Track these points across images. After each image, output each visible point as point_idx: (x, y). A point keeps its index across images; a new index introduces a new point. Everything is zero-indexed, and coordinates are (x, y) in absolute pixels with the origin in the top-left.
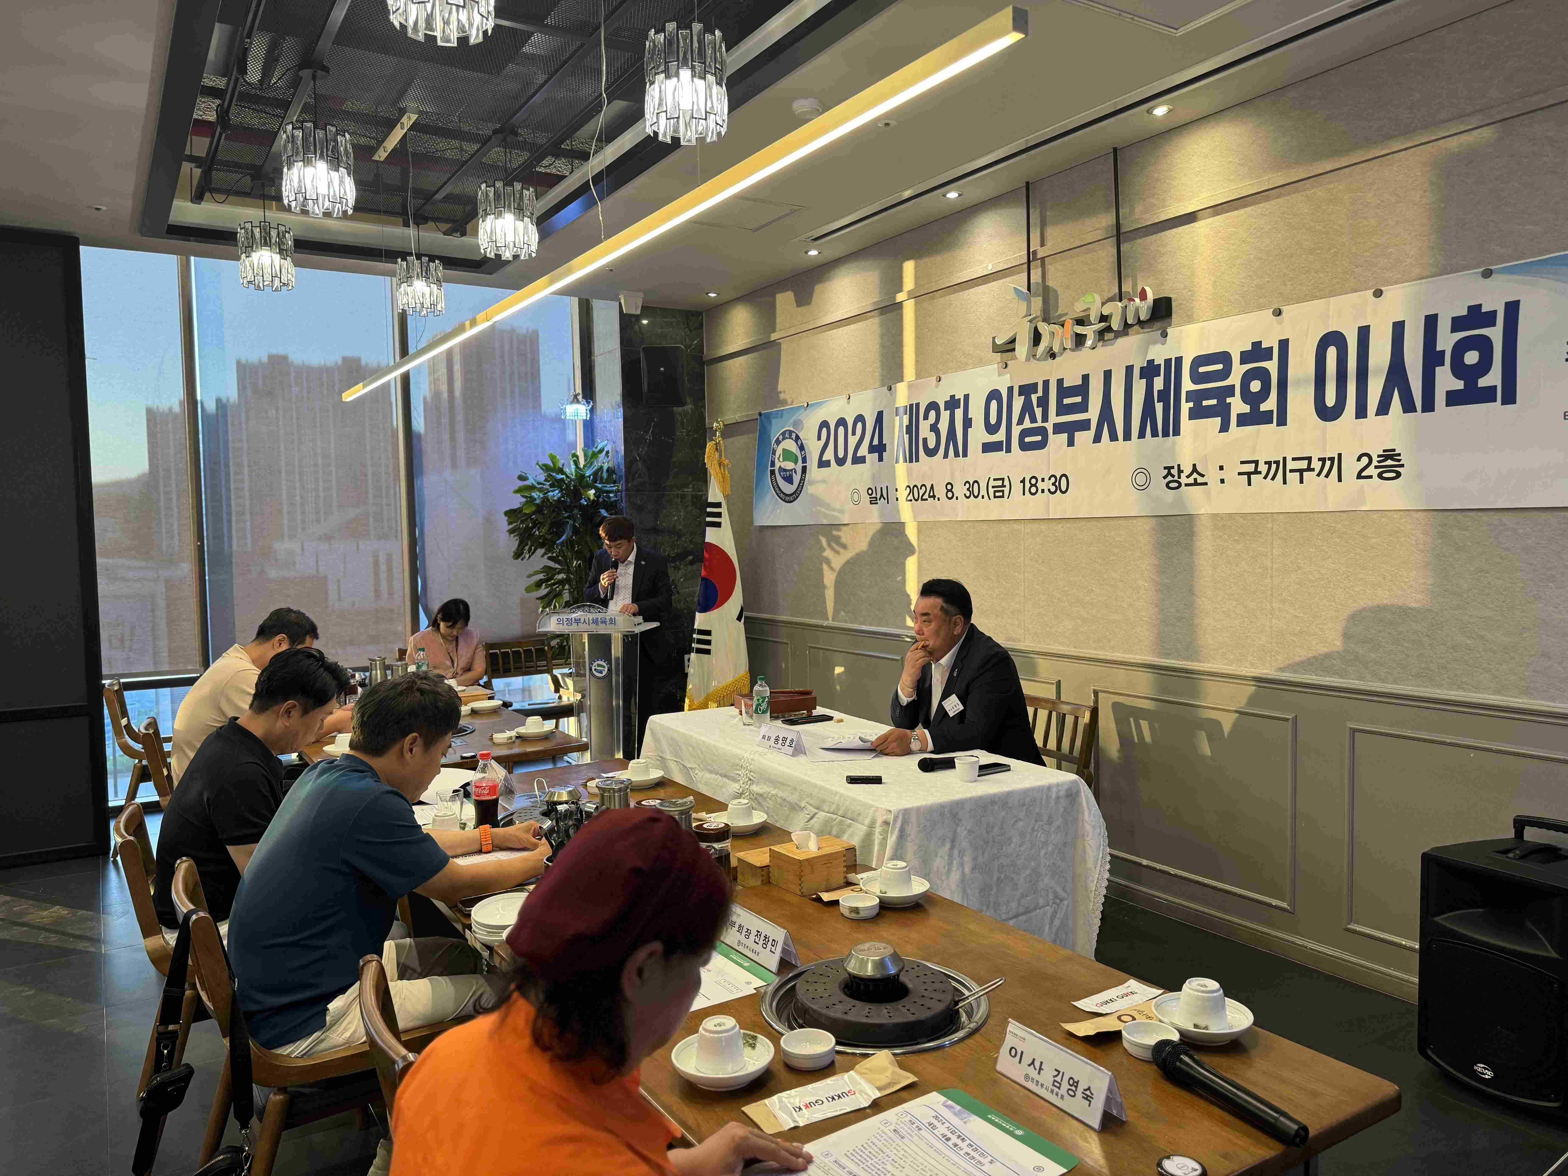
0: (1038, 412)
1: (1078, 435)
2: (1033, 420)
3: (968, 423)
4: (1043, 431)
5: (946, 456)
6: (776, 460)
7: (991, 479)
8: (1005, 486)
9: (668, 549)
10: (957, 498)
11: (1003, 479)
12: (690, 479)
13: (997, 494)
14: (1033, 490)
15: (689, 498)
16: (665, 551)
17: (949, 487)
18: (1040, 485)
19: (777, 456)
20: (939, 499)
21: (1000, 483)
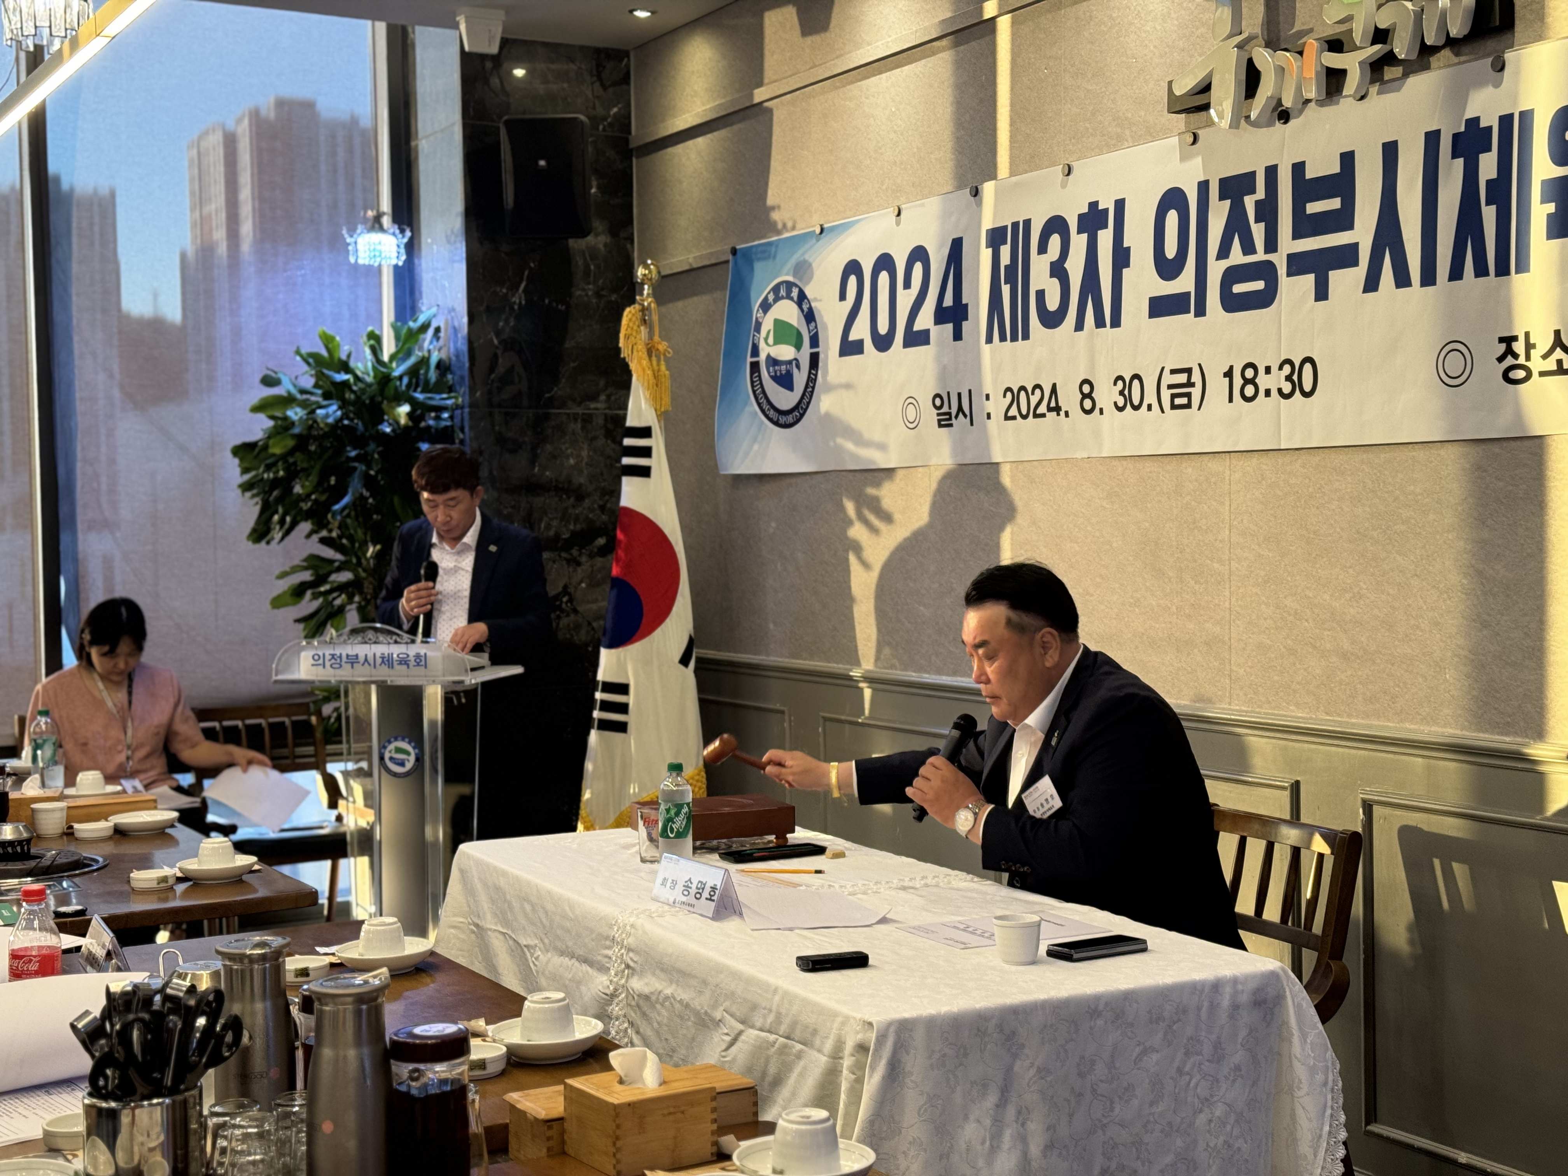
0: (1258, 231)
1: (1336, 277)
2: (1248, 248)
3: (1121, 258)
4: (1266, 271)
5: (1079, 326)
6: (762, 345)
7: (1166, 372)
8: (1193, 385)
9: (555, 523)
10: (1101, 412)
11: (1189, 371)
12: (602, 383)
13: (1178, 401)
14: (1249, 391)
15: (601, 421)
16: (548, 527)
17: (1086, 389)
18: (1263, 381)
19: (763, 333)
20: (1067, 414)
21: (1182, 378)
